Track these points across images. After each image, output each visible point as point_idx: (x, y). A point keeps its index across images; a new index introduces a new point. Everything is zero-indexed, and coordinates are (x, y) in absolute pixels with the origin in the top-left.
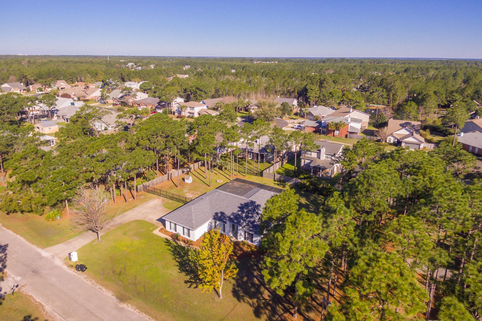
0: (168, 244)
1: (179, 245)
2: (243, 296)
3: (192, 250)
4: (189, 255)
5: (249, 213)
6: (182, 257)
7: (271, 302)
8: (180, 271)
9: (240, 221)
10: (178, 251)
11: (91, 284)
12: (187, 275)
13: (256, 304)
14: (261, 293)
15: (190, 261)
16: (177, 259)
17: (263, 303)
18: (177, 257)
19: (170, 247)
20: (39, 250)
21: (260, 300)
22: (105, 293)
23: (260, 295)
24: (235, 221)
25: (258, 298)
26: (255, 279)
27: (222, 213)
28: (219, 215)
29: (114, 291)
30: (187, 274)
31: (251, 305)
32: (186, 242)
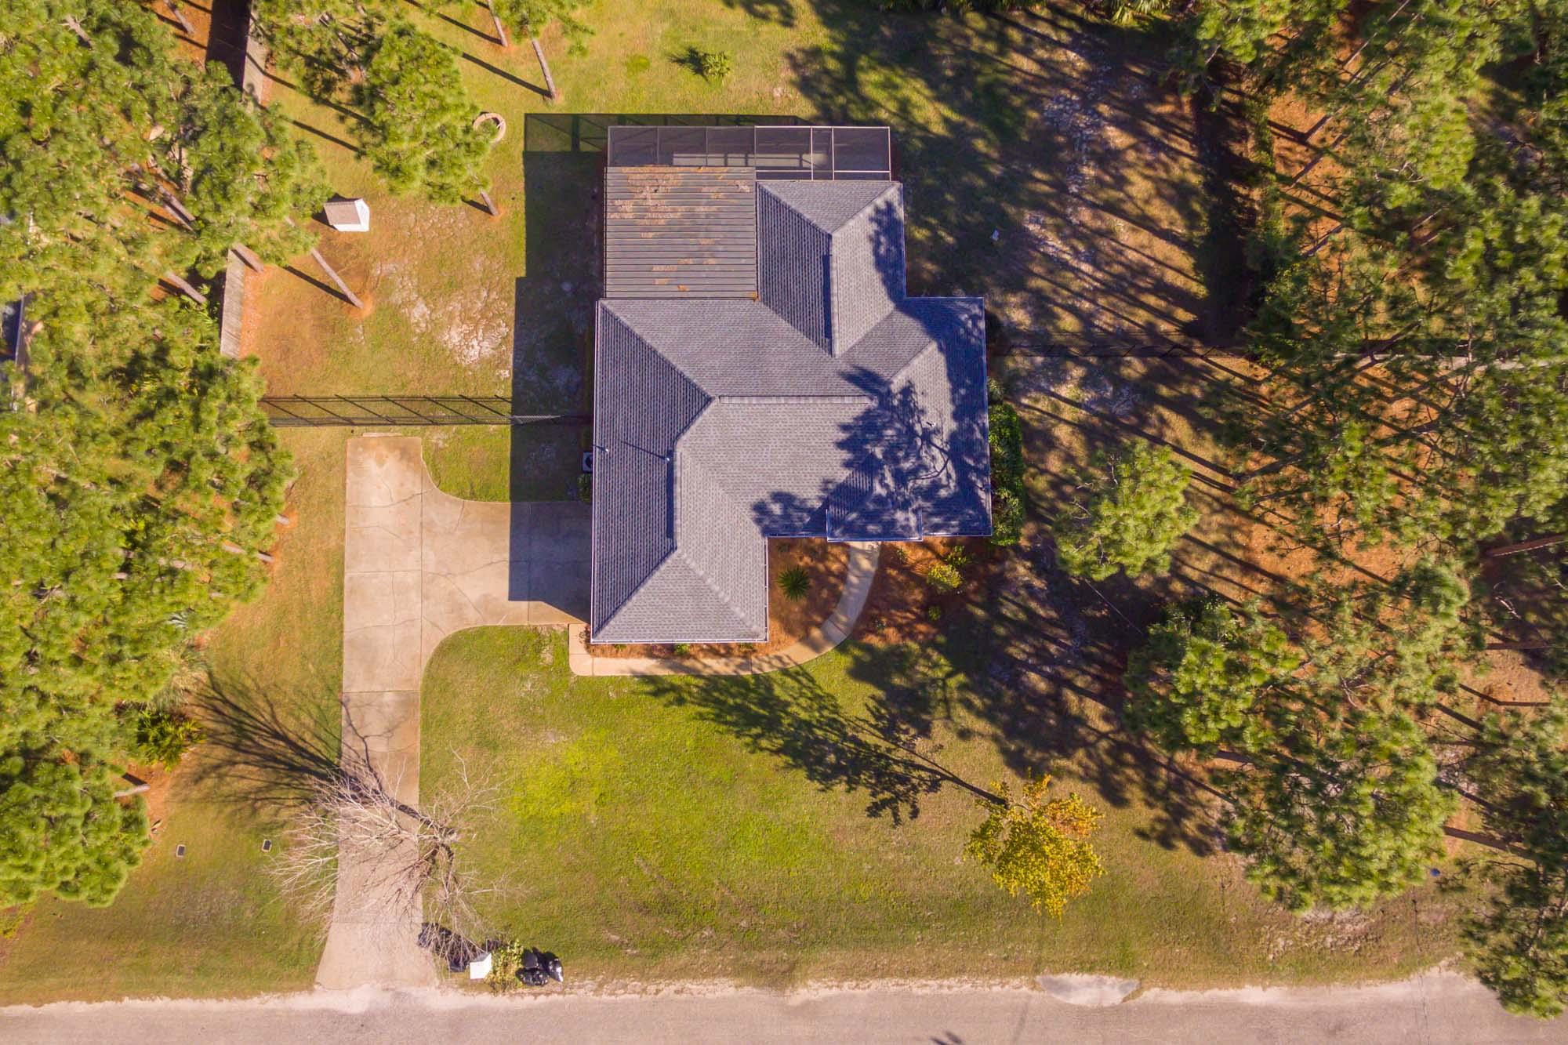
0: (671, 696)
1: (708, 679)
2: (1043, 760)
3: (778, 677)
4: (787, 704)
5: (896, 461)
6: (771, 725)
7: (1122, 737)
8: (817, 785)
9: (893, 522)
10: (737, 708)
11: (637, 996)
12: (852, 785)
13: (1092, 766)
14: (1081, 720)
15: (808, 725)
16: (764, 743)
17: (1108, 752)
18: (758, 736)
19: (692, 709)
20: (301, 1002)
21: (1093, 745)
22: (710, 996)
23: (1082, 731)
24: (871, 528)
25: (1086, 744)
26: (1033, 676)
27: (784, 498)
28: (776, 509)
29: (725, 974)
30: (848, 782)
31: (1083, 779)
32: (722, 651)
